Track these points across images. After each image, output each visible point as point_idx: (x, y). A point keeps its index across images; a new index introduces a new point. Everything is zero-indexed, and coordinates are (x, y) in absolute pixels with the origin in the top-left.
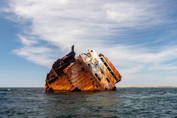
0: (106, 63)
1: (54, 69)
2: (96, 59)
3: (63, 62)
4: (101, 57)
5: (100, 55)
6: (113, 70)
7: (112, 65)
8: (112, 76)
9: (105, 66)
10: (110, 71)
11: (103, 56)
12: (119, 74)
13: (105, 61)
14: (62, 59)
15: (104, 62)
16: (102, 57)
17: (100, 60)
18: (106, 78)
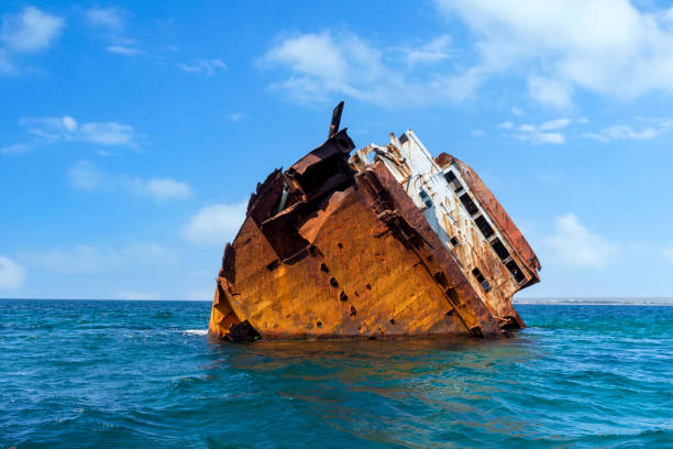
0: (471, 195)
1: (258, 222)
2: (426, 178)
3: (296, 186)
4: (446, 171)
5: (442, 160)
6: (502, 231)
7: (497, 206)
8: (500, 260)
9: (463, 213)
10: (487, 237)
11: (454, 162)
12: (532, 252)
13: (466, 189)
14: (292, 170)
15: (462, 193)
16: (452, 168)
17: (443, 182)
18: (473, 268)
